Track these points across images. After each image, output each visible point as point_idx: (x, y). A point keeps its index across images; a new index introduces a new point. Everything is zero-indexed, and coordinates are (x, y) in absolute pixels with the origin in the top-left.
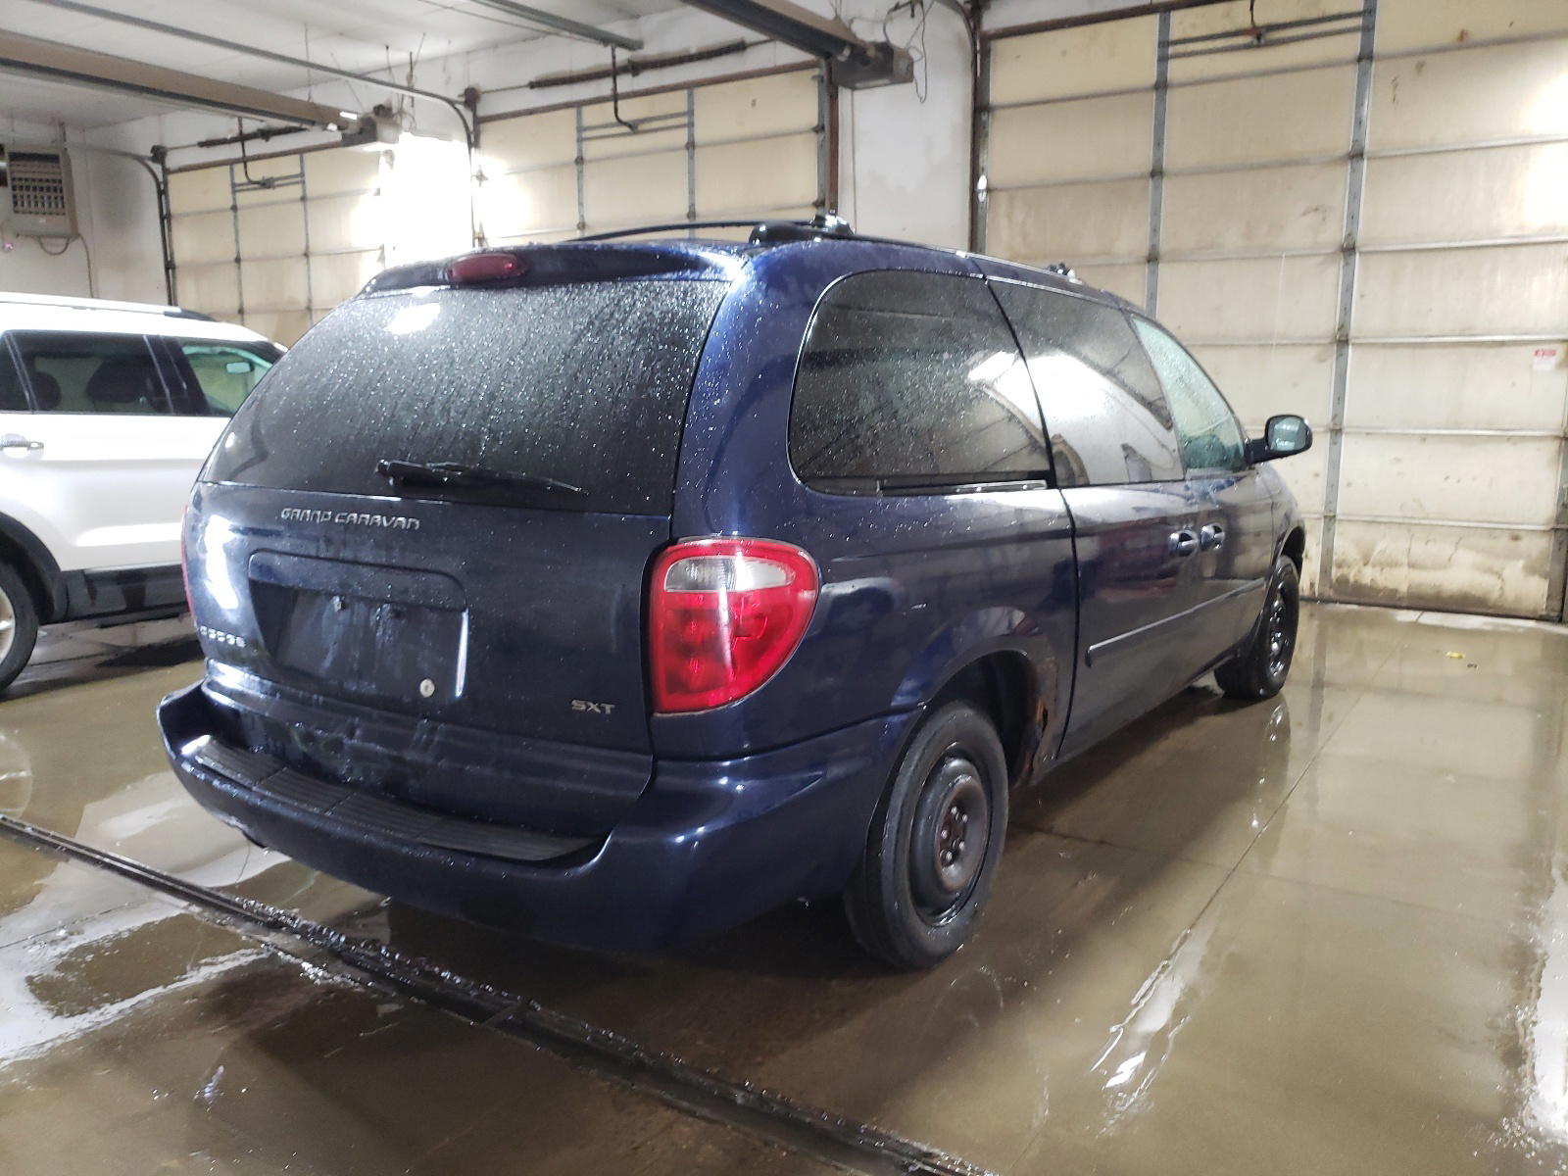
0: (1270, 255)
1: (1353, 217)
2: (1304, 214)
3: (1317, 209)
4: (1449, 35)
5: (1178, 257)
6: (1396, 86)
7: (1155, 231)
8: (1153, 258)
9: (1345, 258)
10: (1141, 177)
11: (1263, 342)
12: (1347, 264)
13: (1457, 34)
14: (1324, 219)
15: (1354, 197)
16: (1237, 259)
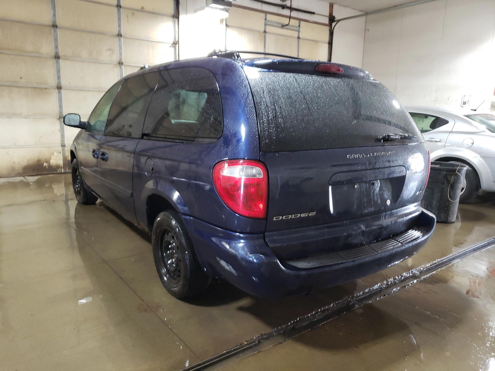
0: (97, 62)
1: (121, 54)
2: (107, 50)
3: (110, 50)
4: (139, 7)
5: (66, 58)
6: (128, 17)
7: (56, 47)
8: (57, 57)
9: (120, 66)
10: (49, 26)
11: (99, 90)
12: (121, 68)
13: (141, 7)
14: (113, 53)
15: (120, 48)
16: (88, 62)
